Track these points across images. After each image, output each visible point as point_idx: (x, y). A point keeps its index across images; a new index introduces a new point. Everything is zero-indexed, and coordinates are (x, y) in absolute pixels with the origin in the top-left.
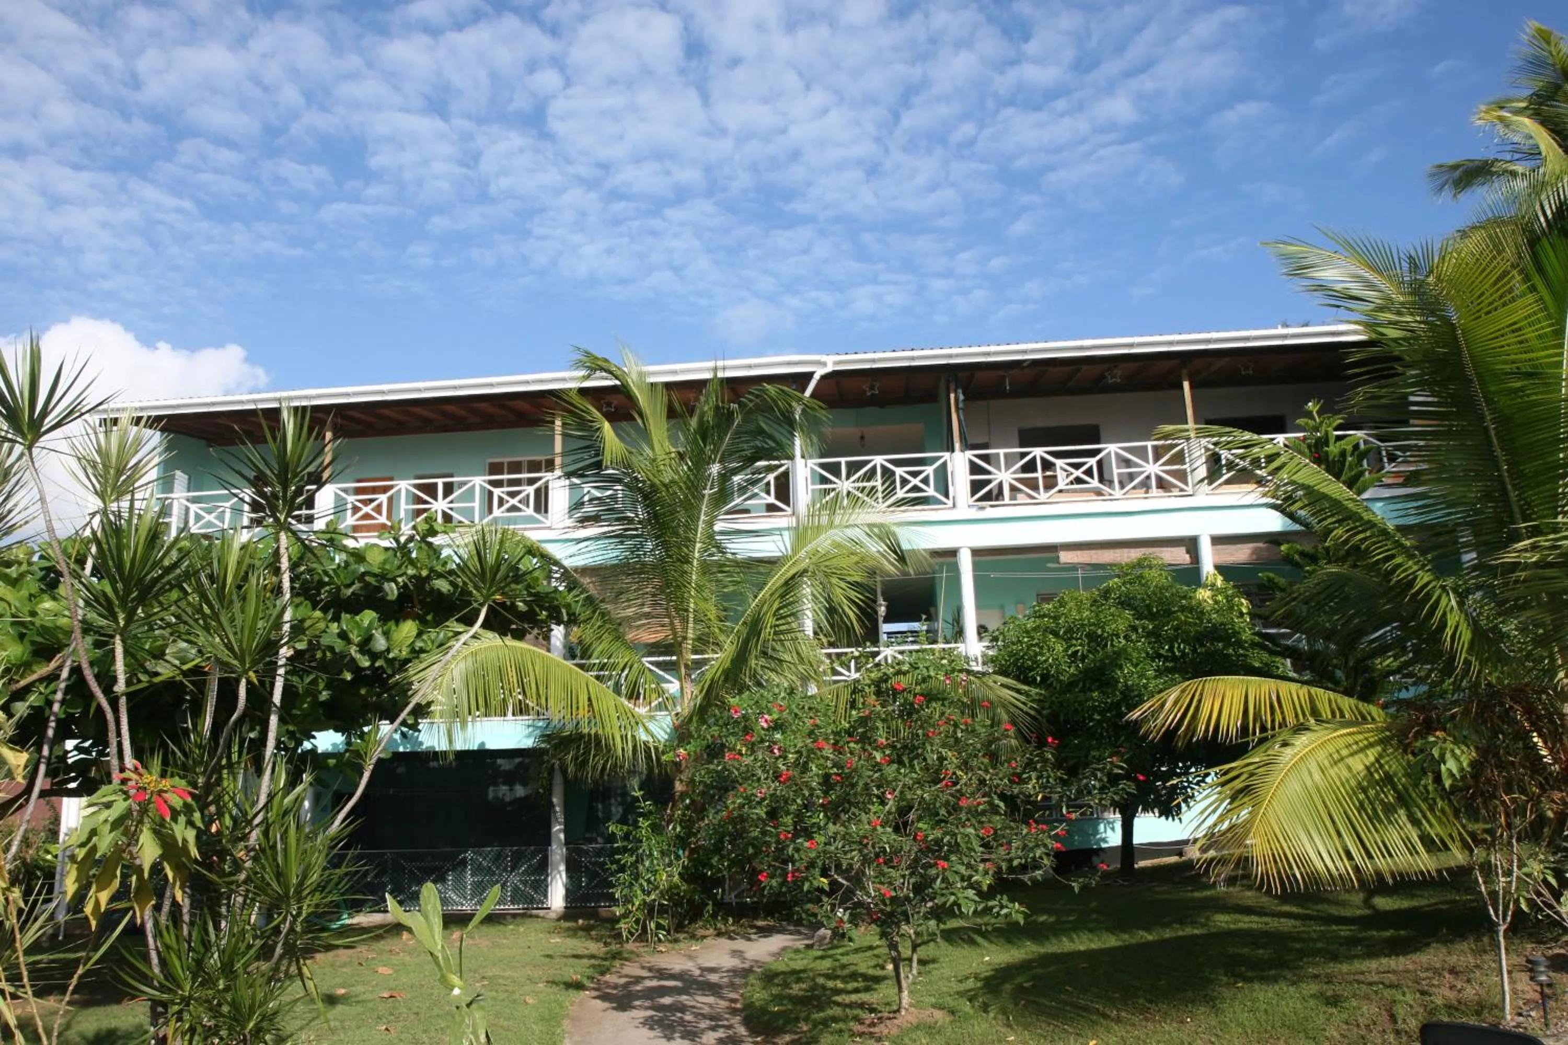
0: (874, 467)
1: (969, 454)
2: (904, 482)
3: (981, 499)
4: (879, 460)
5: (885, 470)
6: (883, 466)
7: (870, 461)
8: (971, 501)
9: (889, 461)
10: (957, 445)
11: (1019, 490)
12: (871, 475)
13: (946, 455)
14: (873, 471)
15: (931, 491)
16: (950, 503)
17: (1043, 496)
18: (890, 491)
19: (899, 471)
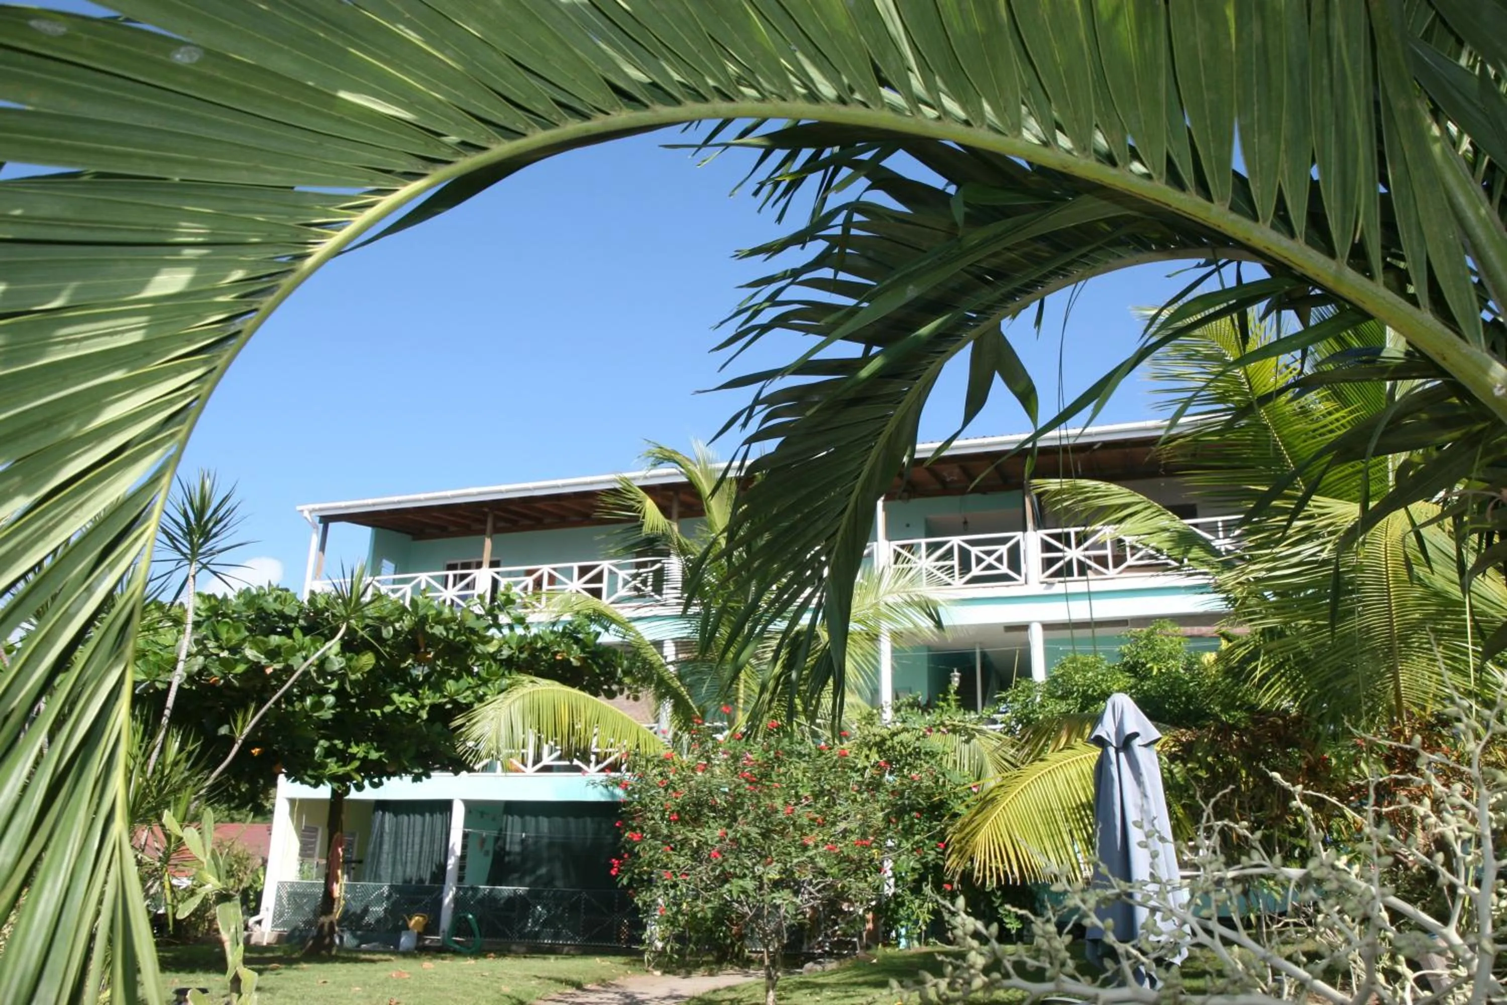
0: (952, 548)
1: (1042, 533)
2: (979, 560)
3: (1053, 575)
4: (956, 541)
5: (962, 550)
6: (960, 547)
7: (945, 543)
8: (1043, 577)
9: (967, 542)
10: (1030, 525)
11: (1090, 567)
12: (948, 554)
13: (1019, 535)
14: (950, 551)
15: (1004, 569)
16: (1022, 579)
17: (1112, 572)
18: (965, 566)
19: (975, 551)
